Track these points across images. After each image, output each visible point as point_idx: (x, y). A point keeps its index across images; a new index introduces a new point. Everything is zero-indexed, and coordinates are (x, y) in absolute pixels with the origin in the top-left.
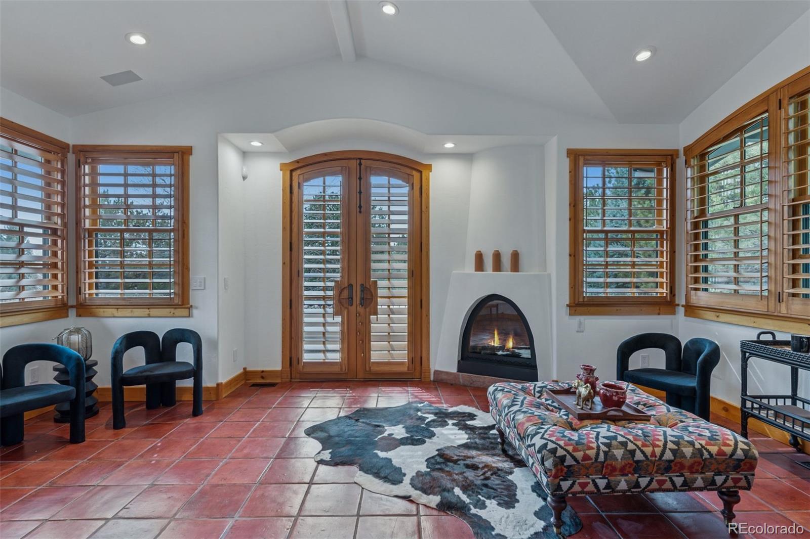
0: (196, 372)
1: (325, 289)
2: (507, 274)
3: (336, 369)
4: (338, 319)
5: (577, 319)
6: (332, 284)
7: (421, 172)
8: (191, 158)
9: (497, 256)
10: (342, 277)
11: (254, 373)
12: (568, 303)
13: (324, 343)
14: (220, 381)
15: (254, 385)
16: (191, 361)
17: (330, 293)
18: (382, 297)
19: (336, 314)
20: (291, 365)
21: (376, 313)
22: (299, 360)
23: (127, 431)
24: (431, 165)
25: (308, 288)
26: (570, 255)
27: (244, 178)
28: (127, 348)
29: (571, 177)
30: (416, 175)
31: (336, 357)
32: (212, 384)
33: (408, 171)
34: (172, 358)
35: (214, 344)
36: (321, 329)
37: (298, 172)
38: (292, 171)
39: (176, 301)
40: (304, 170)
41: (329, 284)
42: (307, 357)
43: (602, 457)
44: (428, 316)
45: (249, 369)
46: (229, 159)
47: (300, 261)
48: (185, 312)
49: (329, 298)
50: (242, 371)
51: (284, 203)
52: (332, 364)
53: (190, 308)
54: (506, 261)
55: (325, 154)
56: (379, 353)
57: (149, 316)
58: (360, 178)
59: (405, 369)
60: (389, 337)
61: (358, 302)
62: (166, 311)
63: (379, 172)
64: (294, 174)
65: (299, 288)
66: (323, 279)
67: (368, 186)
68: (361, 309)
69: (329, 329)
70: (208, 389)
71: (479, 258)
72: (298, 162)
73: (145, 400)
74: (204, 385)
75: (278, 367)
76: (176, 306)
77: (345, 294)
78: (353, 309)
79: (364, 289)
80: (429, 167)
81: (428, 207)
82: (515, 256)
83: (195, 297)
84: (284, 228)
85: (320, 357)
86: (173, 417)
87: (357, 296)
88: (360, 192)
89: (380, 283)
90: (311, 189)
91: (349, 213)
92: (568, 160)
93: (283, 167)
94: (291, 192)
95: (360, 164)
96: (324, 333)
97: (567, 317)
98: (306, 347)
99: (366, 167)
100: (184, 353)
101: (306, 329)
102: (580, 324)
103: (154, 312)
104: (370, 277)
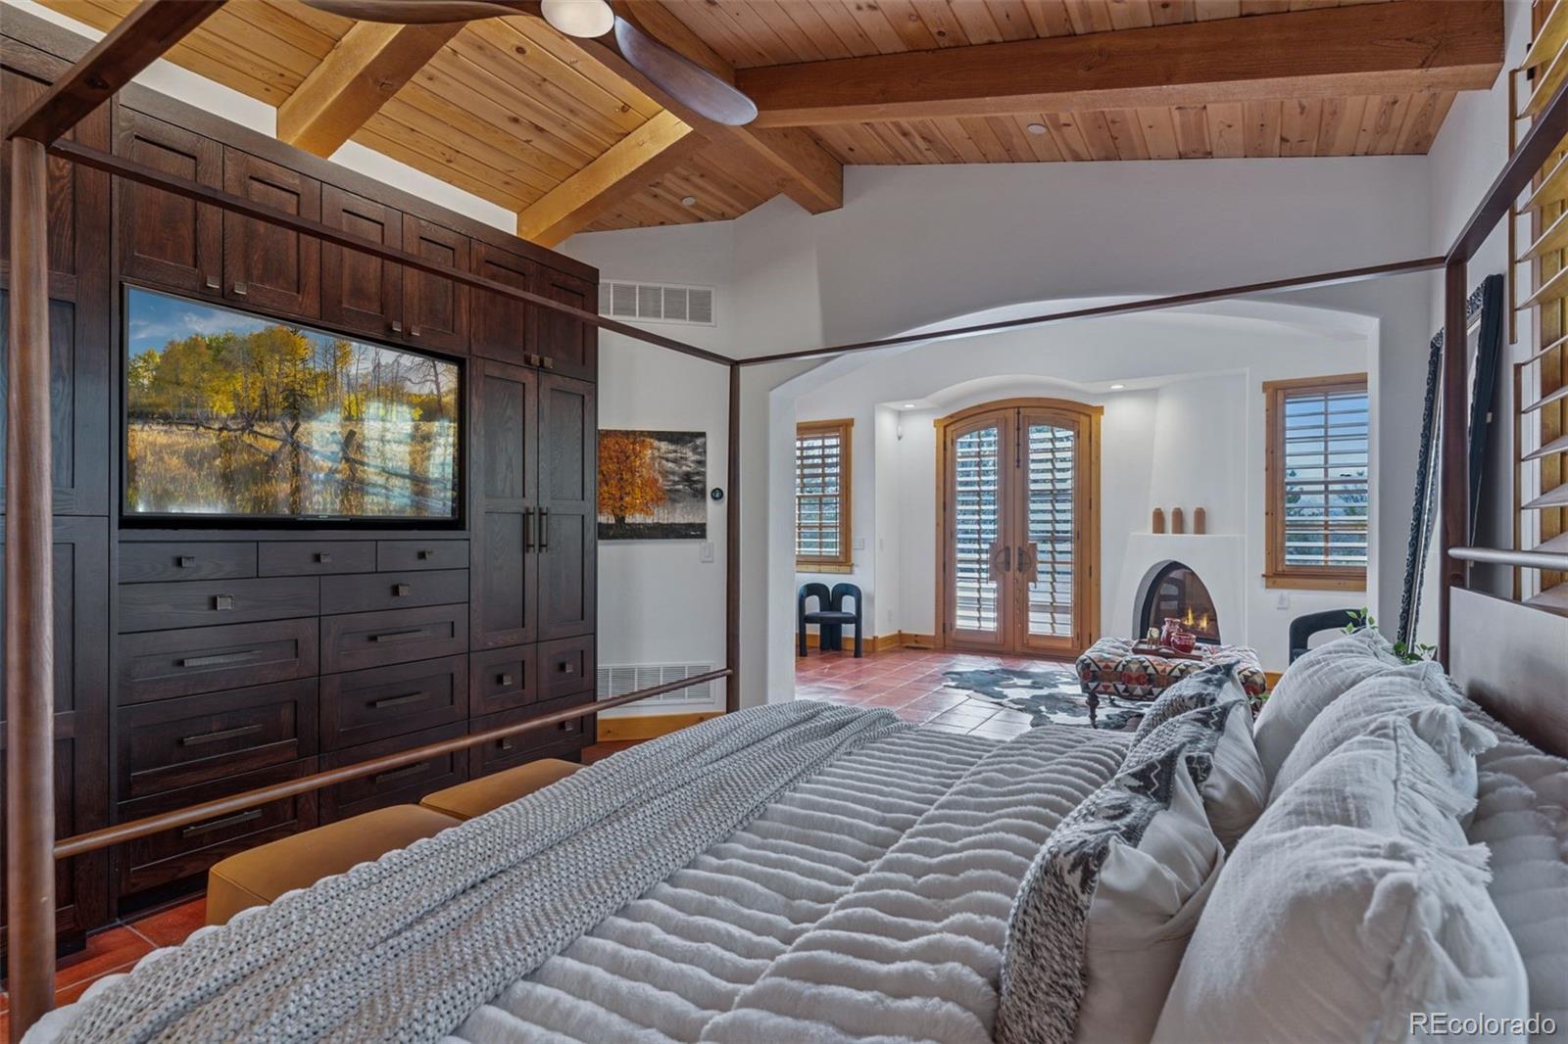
0: (856, 620)
1: (979, 551)
2: (1189, 536)
3: (992, 640)
4: (994, 585)
5: (1276, 594)
6: (988, 546)
7: (1090, 416)
8: (853, 429)
9: (1179, 515)
10: (998, 538)
11: (909, 636)
12: (1264, 572)
13: (979, 610)
14: (876, 634)
15: (907, 647)
16: (854, 612)
17: (984, 556)
18: (1041, 562)
19: (991, 579)
20: (944, 631)
21: (1034, 580)
22: (952, 626)
23: (808, 658)
24: (1102, 407)
26: (1267, 514)
27: (900, 438)
28: (808, 595)
29: (1268, 416)
30: (1084, 419)
31: (990, 626)
32: (870, 637)
33: (1074, 416)
34: (839, 609)
35: (871, 600)
36: (976, 595)
37: (952, 428)
38: (945, 427)
39: (841, 559)
40: (957, 425)
41: (983, 546)
42: (960, 624)
43: (1120, 668)
44: (1098, 585)
45: (904, 632)
46: (886, 423)
47: (954, 521)
48: (847, 569)
49: (984, 561)
50: (896, 632)
51: (937, 461)
52: (988, 633)
53: (852, 565)
54: (1190, 521)
55: (980, 406)
56: (1038, 624)
57: (820, 572)
58: (1018, 429)
59: (1069, 645)
60: (1053, 608)
61: (1016, 566)
62: (833, 568)
63: (1039, 422)
64: (949, 430)
65: (953, 550)
66: (978, 541)
67: (1027, 438)
68: (1018, 575)
69: (984, 595)
70: (867, 641)
71: (1159, 517)
72: (951, 417)
73: (819, 633)
74: (863, 637)
75: (933, 634)
76: (840, 564)
77: (1002, 558)
78: (1010, 574)
79: (1022, 552)
80: (1100, 410)
81: (1098, 458)
82: (1200, 515)
83: (857, 556)
84: (937, 488)
85: (974, 625)
86: (840, 657)
87: (1015, 560)
88: (1018, 445)
89: (1041, 546)
90: (965, 446)
91: (1006, 468)
92: (1264, 395)
93: (937, 423)
94: (945, 449)
95: (1019, 413)
96: (979, 600)
97: (1264, 589)
98: (959, 612)
99: (1025, 416)
100: (848, 605)
101: (959, 594)
102: (1282, 599)
103: (824, 568)
104: (1028, 540)
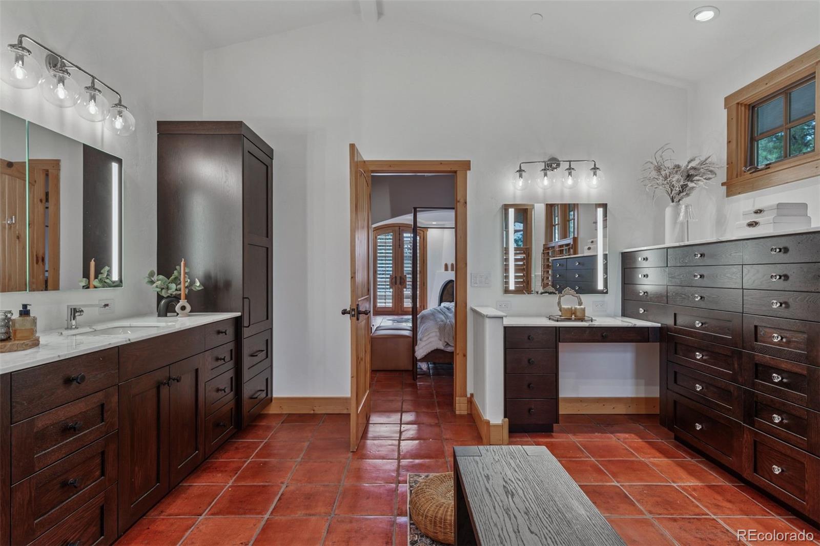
1: (386, 278)
3: (391, 310)
4: (391, 290)
6: (389, 276)
7: (424, 232)
9: (453, 265)
10: (392, 273)
13: (385, 299)
17: (388, 280)
18: (408, 281)
19: (390, 288)
21: (406, 288)
22: (376, 306)
25: (379, 267)
30: (422, 232)
31: (390, 305)
36: (384, 294)
40: (378, 231)
41: (387, 276)
42: (379, 305)
47: (376, 267)
49: (387, 282)
52: (388, 307)
55: (386, 225)
56: (407, 303)
58: (400, 234)
63: (407, 232)
64: (374, 233)
65: (376, 278)
66: (385, 274)
67: (403, 237)
68: (400, 286)
69: (388, 294)
71: (446, 266)
72: (375, 228)
77: (394, 280)
78: (397, 286)
79: (401, 277)
85: (384, 305)
87: (398, 282)
88: (400, 240)
89: (408, 276)
90: (381, 239)
91: (395, 248)
95: (400, 228)
96: (385, 296)
98: (379, 301)
99: (402, 230)
101: (379, 294)
104: (403, 273)
